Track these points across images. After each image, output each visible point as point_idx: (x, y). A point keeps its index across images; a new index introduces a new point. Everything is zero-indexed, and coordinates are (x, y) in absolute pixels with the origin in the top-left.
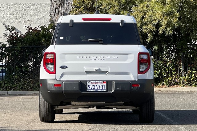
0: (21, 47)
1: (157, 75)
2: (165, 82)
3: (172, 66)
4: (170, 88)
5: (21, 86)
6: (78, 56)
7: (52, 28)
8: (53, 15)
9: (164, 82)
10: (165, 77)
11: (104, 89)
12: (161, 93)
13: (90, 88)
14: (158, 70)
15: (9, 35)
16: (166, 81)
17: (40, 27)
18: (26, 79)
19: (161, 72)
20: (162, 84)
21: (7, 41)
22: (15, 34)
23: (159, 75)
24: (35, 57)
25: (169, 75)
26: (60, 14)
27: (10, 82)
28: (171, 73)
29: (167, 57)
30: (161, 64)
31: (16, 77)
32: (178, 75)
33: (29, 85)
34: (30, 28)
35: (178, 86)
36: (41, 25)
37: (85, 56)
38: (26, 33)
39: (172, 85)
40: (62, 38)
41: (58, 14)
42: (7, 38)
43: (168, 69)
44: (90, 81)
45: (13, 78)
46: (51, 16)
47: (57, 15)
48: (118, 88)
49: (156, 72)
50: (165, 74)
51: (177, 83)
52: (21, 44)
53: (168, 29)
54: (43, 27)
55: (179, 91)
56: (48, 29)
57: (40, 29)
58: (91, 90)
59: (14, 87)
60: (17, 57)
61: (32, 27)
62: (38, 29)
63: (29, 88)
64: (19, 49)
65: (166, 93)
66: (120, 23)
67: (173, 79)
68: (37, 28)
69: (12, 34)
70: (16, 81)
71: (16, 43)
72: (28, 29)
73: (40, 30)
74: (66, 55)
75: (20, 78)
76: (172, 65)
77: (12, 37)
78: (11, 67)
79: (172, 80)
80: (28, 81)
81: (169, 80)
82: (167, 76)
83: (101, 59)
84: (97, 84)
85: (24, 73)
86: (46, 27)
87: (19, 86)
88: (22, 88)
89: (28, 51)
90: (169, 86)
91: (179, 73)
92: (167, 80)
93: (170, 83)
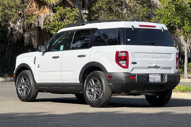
6: (143, 54)
11: (159, 80)
13: (151, 80)
37: (147, 55)
40: (129, 40)
44: (151, 74)
48: (169, 79)
58: (152, 81)
66: (161, 30)
74: (136, 53)
83: (157, 57)
84: (155, 76)
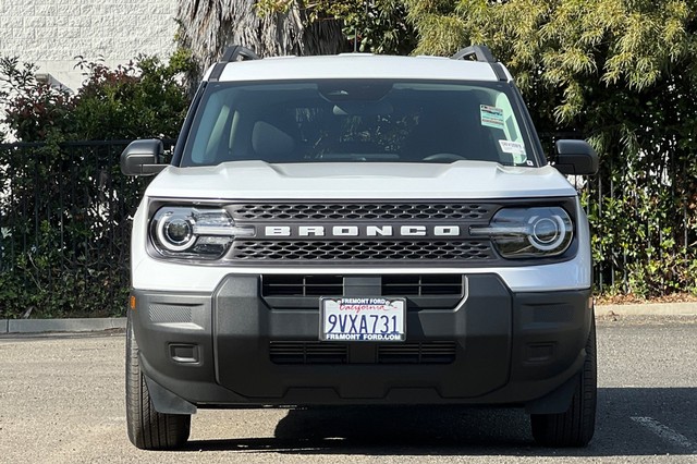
0: (62, 146)
1: (603, 252)
2: (632, 281)
3: (661, 218)
4: (655, 304)
5: (61, 298)
7: (183, 70)
8: (188, 17)
9: (627, 280)
10: (631, 260)
12: (618, 326)
14: (605, 235)
15: (13, 96)
16: (636, 277)
17: (138, 66)
18: (82, 273)
19: (617, 240)
20: (621, 289)
21: (6, 122)
22: (36, 93)
23: (608, 253)
24: (119, 185)
25: (649, 255)
26: (214, 11)
27: (20, 283)
28: (656, 243)
29: (640, 182)
30: (615, 211)
31: (42, 261)
32: (684, 251)
33: (96, 294)
34: (98, 71)
35: (684, 295)
36: (140, 55)
38: (81, 91)
39: (659, 295)
41: (209, 10)
42: (8, 107)
43: (643, 229)
45: (29, 265)
46: (179, 22)
47: (202, 17)
49: (599, 243)
50: (631, 249)
51: (682, 285)
52: (63, 132)
53: (643, 63)
54: (147, 66)
55: (689, 318)
56: (168, 73)
57: (137, 73)
59: (33, 303)
60: (46, 182)
61: (104, 64)
62: (130, 74)
63: (93, 305)
64: (56, 151)
65: (640, 327)
67: (666, 270)
68: (126, 71)
69: (28, 91)
70: (41, 277)
71: (40, 128)
72: (88, 71)
73: (138, 75)
75: (60, 265)
76: (659, 215)
77: (25, 104)
78: (22, 223)
79: (659, 271)
80: (89, 278)
81: (647, 274)
82: (643, 257)
85: (75, 245)
86: (159, 65)
87: (53, 298)
88: (66, 307)
89: (90, 159)
90: (647, 298)
91: (689, 243)
92: (641, 274)
93: (652, 283)
